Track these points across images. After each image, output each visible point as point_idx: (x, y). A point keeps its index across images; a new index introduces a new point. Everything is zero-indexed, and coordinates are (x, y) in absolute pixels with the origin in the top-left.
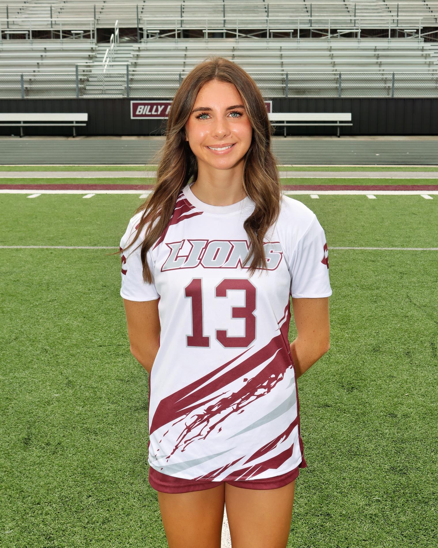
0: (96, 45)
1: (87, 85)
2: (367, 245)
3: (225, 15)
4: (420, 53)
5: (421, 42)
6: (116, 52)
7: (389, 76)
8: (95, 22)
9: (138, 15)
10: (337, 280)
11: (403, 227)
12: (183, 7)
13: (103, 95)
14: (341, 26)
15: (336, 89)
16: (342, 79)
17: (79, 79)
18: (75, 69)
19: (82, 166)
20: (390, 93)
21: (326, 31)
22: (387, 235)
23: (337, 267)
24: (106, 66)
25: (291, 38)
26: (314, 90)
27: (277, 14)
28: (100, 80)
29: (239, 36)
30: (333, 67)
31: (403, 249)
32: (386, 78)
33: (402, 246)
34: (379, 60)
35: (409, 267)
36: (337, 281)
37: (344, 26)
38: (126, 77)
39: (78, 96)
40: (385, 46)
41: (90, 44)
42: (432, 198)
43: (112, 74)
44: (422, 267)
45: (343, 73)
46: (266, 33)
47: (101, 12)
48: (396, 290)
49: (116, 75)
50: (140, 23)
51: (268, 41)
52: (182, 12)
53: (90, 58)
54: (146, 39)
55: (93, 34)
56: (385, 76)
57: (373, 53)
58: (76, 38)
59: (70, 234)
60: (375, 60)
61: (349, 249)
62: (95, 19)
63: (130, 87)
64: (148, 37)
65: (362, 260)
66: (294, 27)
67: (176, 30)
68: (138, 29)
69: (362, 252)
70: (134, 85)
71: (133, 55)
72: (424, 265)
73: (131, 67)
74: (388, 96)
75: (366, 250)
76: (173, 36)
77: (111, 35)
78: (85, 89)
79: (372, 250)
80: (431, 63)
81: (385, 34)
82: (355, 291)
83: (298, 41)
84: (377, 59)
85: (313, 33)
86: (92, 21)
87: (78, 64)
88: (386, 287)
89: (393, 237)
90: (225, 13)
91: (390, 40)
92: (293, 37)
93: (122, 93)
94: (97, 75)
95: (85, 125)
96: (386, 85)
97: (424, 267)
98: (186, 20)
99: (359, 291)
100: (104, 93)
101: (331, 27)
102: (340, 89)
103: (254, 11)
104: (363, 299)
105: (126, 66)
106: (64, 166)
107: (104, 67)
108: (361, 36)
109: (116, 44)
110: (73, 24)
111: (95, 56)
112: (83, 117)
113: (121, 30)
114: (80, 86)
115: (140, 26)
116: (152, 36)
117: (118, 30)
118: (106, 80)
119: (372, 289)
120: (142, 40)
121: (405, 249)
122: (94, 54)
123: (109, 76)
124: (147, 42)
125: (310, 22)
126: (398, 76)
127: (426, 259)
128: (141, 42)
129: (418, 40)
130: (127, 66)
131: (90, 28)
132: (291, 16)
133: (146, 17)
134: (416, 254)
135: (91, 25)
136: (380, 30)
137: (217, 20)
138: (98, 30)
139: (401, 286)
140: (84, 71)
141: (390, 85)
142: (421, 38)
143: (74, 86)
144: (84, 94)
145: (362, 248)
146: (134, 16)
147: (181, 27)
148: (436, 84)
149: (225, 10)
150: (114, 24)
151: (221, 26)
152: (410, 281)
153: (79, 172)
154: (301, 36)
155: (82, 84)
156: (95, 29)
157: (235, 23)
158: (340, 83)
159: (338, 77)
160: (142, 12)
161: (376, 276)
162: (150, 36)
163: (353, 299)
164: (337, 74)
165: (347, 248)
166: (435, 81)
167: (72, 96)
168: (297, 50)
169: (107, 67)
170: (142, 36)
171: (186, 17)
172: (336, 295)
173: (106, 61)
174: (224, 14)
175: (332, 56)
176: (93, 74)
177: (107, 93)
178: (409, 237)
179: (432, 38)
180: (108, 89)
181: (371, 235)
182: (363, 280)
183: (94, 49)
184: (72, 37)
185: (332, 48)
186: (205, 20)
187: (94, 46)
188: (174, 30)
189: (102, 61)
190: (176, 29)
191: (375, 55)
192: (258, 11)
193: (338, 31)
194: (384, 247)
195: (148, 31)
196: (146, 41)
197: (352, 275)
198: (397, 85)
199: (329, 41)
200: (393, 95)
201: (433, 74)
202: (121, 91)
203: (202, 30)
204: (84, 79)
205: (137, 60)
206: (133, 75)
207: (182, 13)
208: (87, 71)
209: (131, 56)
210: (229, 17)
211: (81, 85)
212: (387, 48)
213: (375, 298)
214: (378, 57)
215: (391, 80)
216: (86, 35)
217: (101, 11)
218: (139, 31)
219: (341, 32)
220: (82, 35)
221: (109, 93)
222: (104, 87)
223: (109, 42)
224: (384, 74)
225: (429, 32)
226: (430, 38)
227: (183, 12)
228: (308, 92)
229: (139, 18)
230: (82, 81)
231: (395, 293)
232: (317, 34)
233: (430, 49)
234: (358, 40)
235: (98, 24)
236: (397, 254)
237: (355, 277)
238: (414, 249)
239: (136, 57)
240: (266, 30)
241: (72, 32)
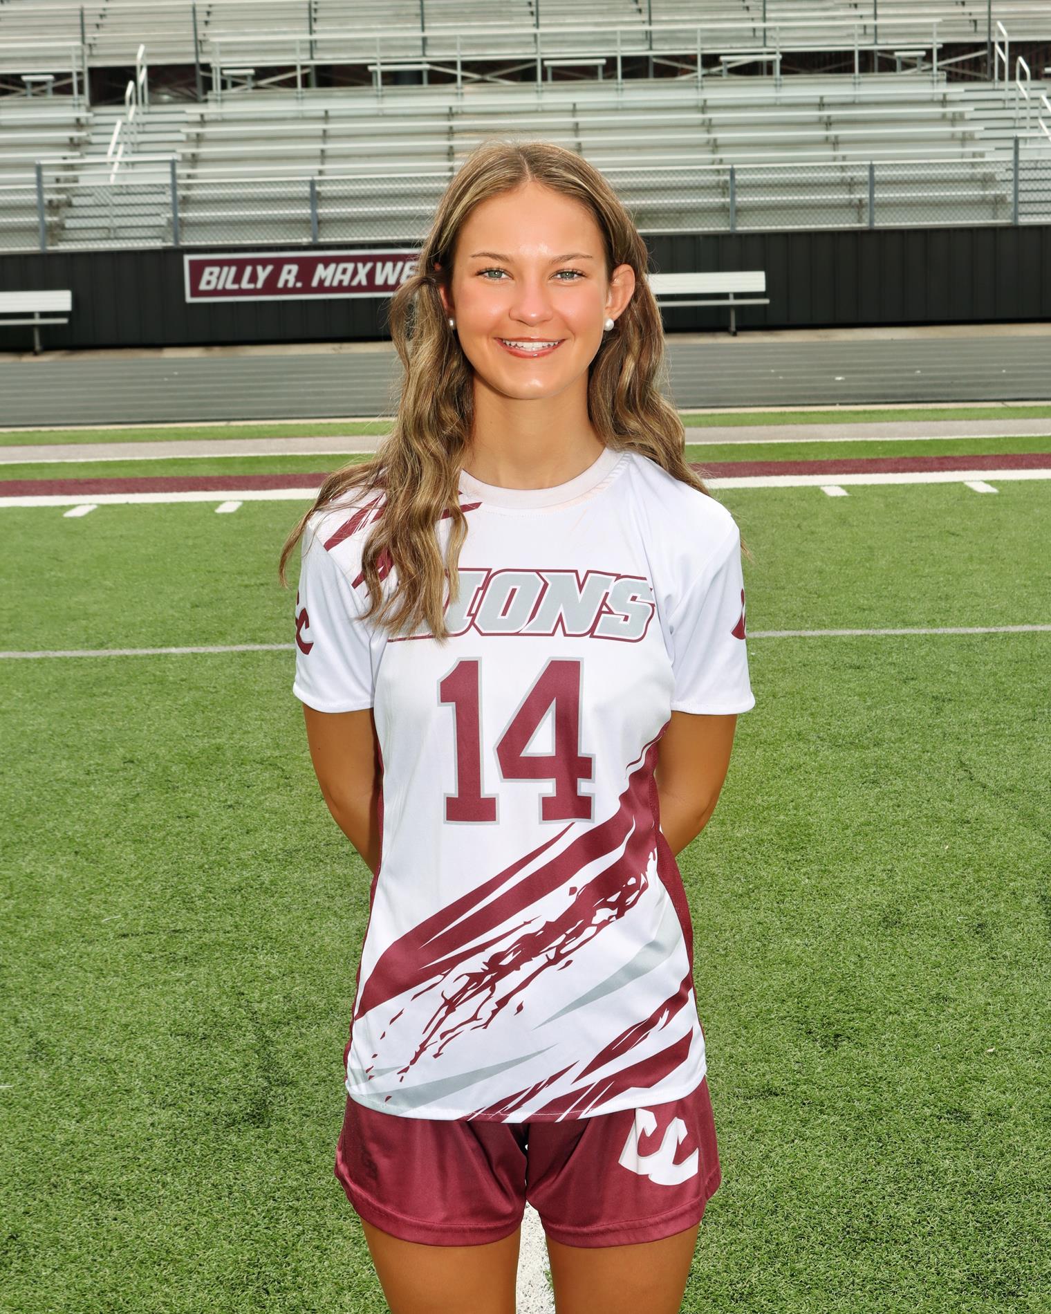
0: (88, 110)
1: (68, 217)
2: (835, 624)
3: (426, 25)
4: (939, 110)
5: (938, 81)
6: (142, 127)
7: (861, 173)
8: (83, 50)
9: (195, 30)
10: (765, 724)
11: (927, 571)
12: (314, 6)
13: (110, 241)
14: (728, 46)
15: (723, 209)
16: (737, 182)
17: (46, 202)
18: (33, 175)
19: (60, 431)
20: (864, 217)
21: (691, 60)
22: (885, 593)
23: (762, 686)
24: (116, 165)
25: (601, 80)
26: (666, 215)
27: (561, 20)
28: (103, 202)
29: (464, 78)
30: (713, 152)
31: (934, 631)
32: (852, 179)
33: (932, 623)
34: (832, 133)
35: (954, 680)
36: (764, 727)
37: (737, 47)
38: (169, 192)
39: (43, 245)
40: (847, 96)
41: (71, 108)
42: (994, 490)
43: (133, 186)
44: (992, 679)
45: (739, 169)
46: (535, 68)
47: (98, 26)
48: (929, 747)
49: (144, 189)
50: (202, 52)
51: (540, 89)
52: (312, 20)
53: (73, 144)
54: (219, 91)
55: (80, 84)
56: (849, 174)
57: (815, 113)
58: (34, 95)
59: (30, 617)
60: (821, 133)
61: (789, 637)
62: (83, 42)
63: (180, 219)
64: (224, 86)
65: (826, 664)
66: (607, 51)
67: (299, 68)
68: (198, 68)
69: (826, 643)
70: (191, 214)
71: (188, 135)
72: (995, 674)
73: (183, 167)
74: (858, 225)
75: (835, 637)
76: (291, 83)
77: (126, 84)
78: (63, 228)
79: (851, 636)
80: (967, 135)
81: (843, 64)
82: (816, 753)
83: (620, 87)
84: (827, 129)
85: (657, 66)
86: (76, 48)
87: (43, 162)
88: (901, 739)
89: (904, 599)
90: (426, 20)
91: (857, 80)
92: (604, 78)
93: (161, 234)
94: (93, 190)
95: (64, 321)
96: (852, 196)
97: (996, 681)
98: (322, 41)
99: (826, 752)
100: (112, 236)
101: (702, 49)
102: (732, 210)
103: (501, 12)
104: (842, 775)
105: (169, 165)
106: (14, 433)
107: (111, 169)
108: (783, 72)
109: (141, 109)
110: (25, 59)
111: (88, 139)
112: (60, 300)
113: (152, 70)
114: (48, 219)
115: (203, 60)
116: (235, 85)
117: (144, 71)
118: (116, 203)
119: (863, 747)
120: (210, 96)
121: (940, 631)
122: (83, 134)
123: (124, 192)
124: (222, 101)
125: (649, 38)
126: (883, 173)
127: (998, 658)
128: (206, 101)
129: (930, 78)
130: (173, 163)
131: (70, 67)
132: (597, 24)
133: (217, 36)
134: (971, 644)
135: (74, 59)
136: (830, 53)
137: (405, 39)
138: (92, 71)
139: (941, 735)
140: (58, 180)
141: (863, 196)
142: (940, 73)
143: (33, 219)
144: (61, 240)
145: (824, 632)
146: (187, 32)
147: (312, 58)
148: (982, 190)
149: (425, 11)
150: (134, 55)
151: (414, 55)
152: (963, 719)
153: (52, 448)
154: (625, 76)
155: (55, 215)
156: (85, 71)
157: (452, 46)
158: (733, 194)
159: (728, 178)
160: (206, 23)
161: (869, 708)
162: (229, 85)
163: (813, 776)
164: (724, 171)
165: (785, 633)
166: (979, 183)
167: (29, 246)
168: (616, 110)
169: (119, 168)
170: (208, 85)
171: (324, 33)
172: (765, 766)
173: (115, 153)
174: (423, 23)
175: (709, 126)
176: (83, 187)
177: (121, 235)
178: (947, 597)
179: (967, 72)
180: (123, 224)
181: (843, 595)
182: (835, 722)
183: (83, 121)
184: (23, 91)
185: (709, 103)
186: (373, 40)
187: (83, 114)
188: (293, 68)
189: (105, 153)
190: (298, 64)
191: (820, 118)
192: (510, 12)
193: (722, 58)
194: (882, 628)
195: (225, 72)
196: (219, 98)
197: (804, 707)
198: (880, 196)
199: (700, 84)
200: (871, 221)
201: (973, 165)
202: (157, 229)
203: (365, 66)
204: (59, 201)
205: (198, 147)
206: (188, 187)
207: (313, 23)
208: (67, 180)
209: (183, 137)
210: (436, 30)
211: (50, 216)
212: (849, 100)
213: (872, 771)
214: (829, 123)
215: (866, 183)
216: (62, 86)
217: (99, 21)
218: (202, 73)
219: (729, 62)
220: (49, 87)
221: (127, 235)
222: (112, 221)
223: (122, 102)
224: (846, 166)
225: (957, 55)
226: (960, 71)
227: (315, 19)
228: (649, 219)
229: (200, 37)
230: (53, 207)
231: (926, 756)
232: (668, 69)
233: (963, 101)
234: (774, 82)
235: (91, 56)
236: (920, 645)
237: (812, 714)
238: (963, 631)
239: (193, 141)
240: (534, 60)
241: (25, 78)
